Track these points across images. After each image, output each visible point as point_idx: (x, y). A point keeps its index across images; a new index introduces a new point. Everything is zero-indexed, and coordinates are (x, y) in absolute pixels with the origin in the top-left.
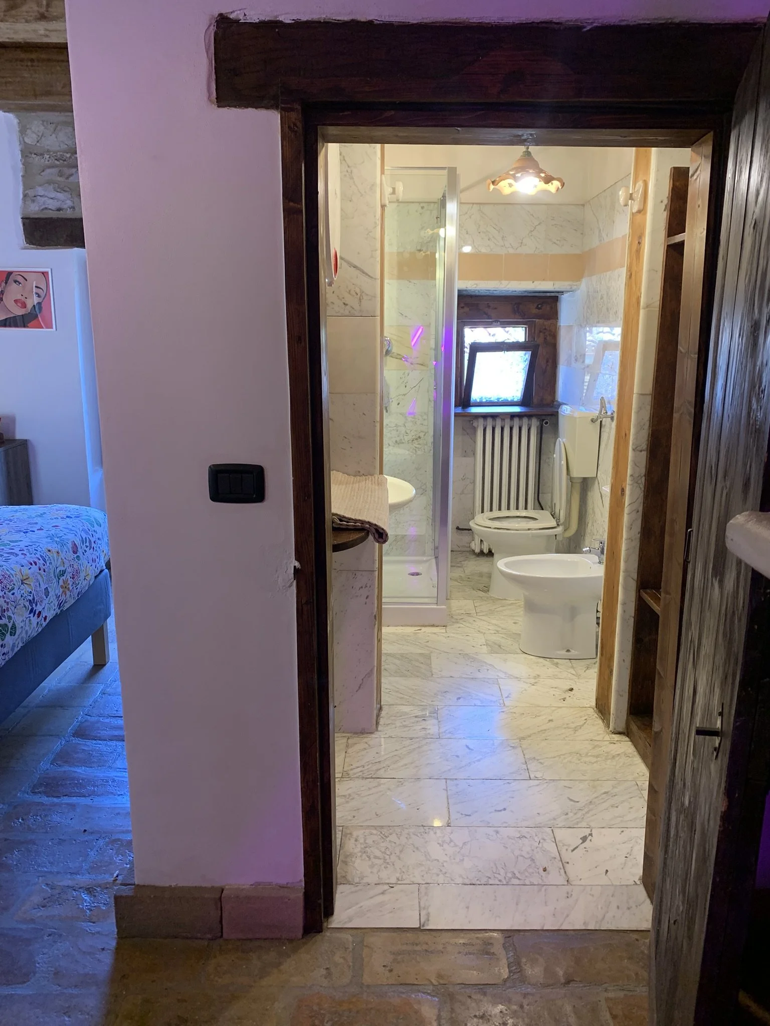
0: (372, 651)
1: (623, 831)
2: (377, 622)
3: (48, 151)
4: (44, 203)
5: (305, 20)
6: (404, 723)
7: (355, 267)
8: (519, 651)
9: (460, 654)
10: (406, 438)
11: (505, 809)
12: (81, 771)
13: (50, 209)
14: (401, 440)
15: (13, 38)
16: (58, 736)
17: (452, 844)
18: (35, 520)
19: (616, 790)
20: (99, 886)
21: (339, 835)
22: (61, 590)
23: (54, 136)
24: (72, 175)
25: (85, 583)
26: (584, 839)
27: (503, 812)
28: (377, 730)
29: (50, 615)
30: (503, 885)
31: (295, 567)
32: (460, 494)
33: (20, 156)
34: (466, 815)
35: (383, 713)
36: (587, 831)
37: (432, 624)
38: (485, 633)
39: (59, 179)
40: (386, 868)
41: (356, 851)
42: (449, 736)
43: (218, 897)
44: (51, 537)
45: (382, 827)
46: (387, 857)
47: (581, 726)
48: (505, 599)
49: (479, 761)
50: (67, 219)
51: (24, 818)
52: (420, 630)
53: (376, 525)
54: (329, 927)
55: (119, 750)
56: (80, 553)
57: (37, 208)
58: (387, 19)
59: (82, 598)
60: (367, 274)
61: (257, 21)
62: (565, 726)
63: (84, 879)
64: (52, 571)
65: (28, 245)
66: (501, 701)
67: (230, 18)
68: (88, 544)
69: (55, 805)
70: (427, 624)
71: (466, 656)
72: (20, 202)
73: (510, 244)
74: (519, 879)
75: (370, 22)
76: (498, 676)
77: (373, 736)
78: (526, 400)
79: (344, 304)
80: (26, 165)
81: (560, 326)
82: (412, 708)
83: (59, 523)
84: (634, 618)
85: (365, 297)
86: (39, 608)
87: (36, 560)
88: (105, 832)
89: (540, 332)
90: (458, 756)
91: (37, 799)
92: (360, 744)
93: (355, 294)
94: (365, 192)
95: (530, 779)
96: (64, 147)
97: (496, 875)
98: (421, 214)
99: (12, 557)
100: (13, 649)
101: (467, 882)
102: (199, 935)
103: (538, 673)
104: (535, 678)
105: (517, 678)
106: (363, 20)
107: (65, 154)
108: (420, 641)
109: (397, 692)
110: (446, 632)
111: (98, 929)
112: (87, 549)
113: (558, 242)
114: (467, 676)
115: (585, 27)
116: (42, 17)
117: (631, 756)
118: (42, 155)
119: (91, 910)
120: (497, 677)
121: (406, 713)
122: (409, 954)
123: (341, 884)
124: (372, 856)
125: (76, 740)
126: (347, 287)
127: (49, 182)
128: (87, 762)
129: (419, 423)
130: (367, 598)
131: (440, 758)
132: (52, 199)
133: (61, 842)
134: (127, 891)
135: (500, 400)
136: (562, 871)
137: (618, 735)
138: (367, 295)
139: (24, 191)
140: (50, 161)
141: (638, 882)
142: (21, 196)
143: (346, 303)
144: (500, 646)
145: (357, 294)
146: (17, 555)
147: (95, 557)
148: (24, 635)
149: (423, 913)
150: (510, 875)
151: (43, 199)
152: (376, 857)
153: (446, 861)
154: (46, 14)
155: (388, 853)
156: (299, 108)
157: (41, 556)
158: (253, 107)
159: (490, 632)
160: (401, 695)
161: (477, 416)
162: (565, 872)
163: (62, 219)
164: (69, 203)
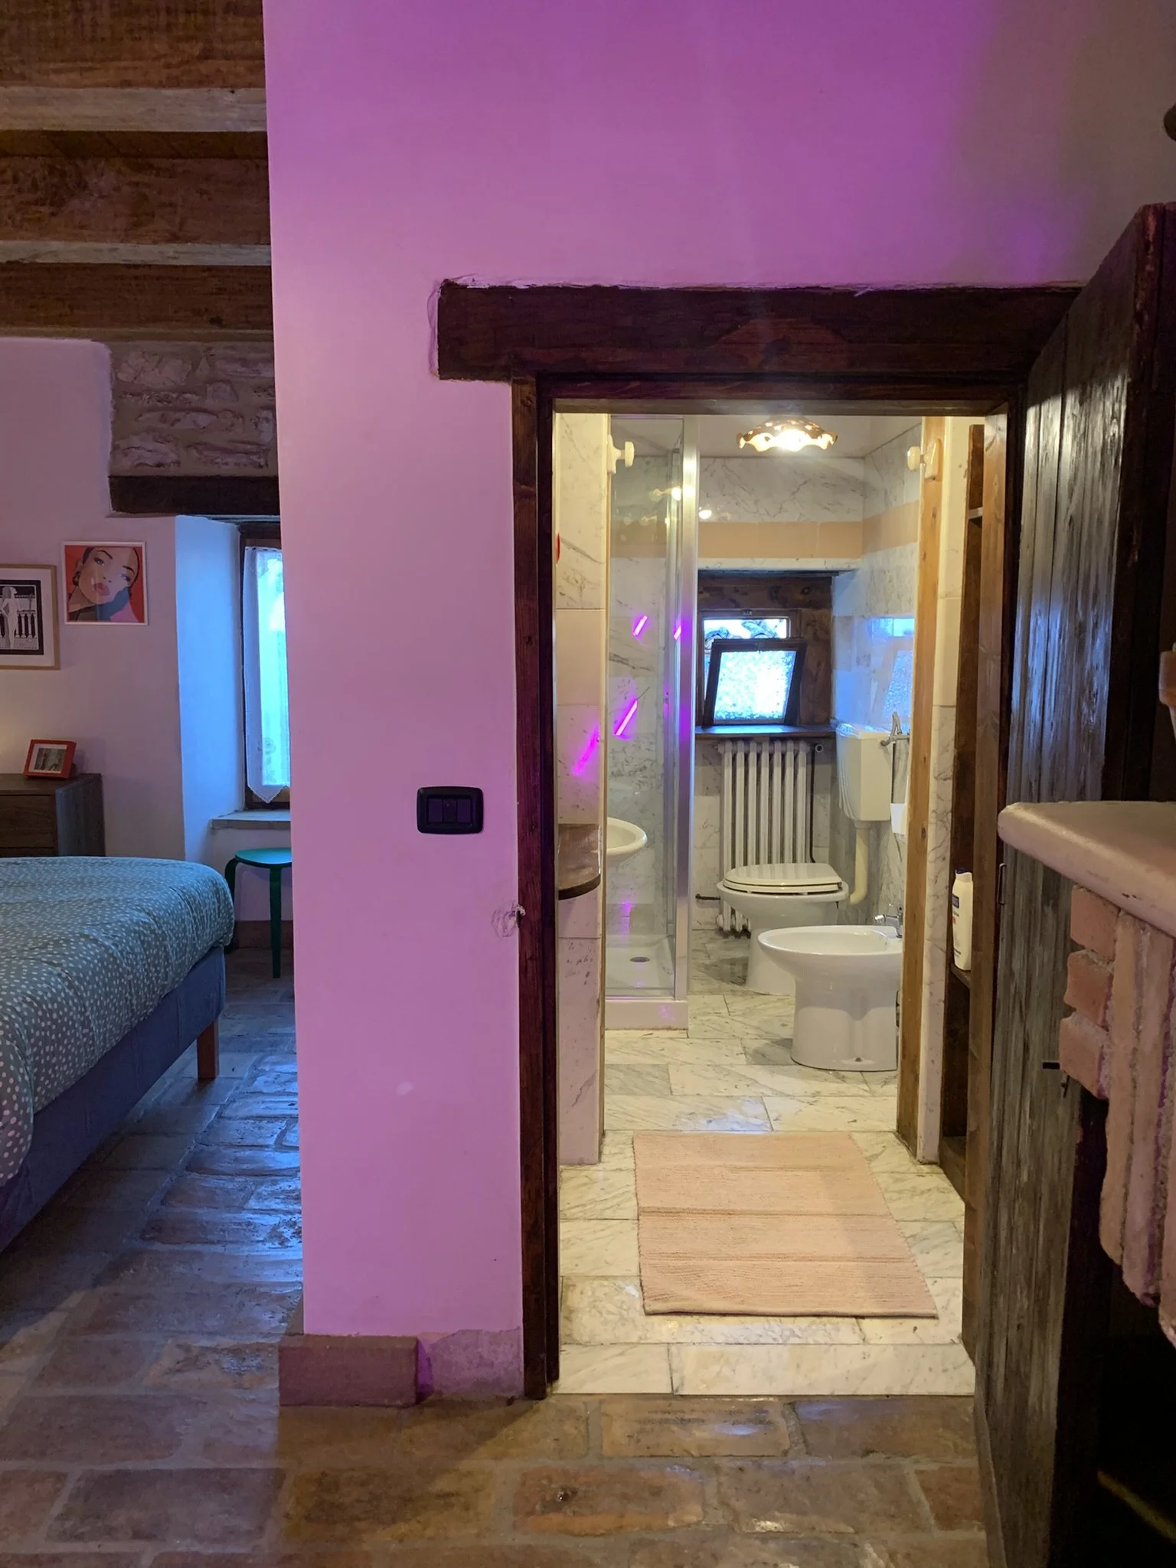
0: (594, 1052)
1: (936, 1282)
2: (599, 1013)
3: (149, 390)
4: (139, 457)
5: (541, 285)
7: (575, 548)
8: (791, 1062)
9: (709, 1065)
10: (627, 769)
12: (204, 1214)
13: (147, 465)
14: (619, 771)
15: (131, 261)
16: (163, 1170)
19: (925, 1233)
23: (157, 371)
24: (179, 420)
28: (600, 1161)
30: (778, 1344)
31: (518, 912)
32: (701, 848)
33: (111, 396)
35: (607, 1140)
37: (667, 1026)
38: (741, 1039)
39: (161, 426)
40: (623, 1325)
41: (581, 1305)
43: (414, 1350)
46: (625, 1313)
47: (878, 1155)
48: (769, 995)
50: (169, 478)
51: (137, 1268)
52: (651, 1034)
54: (554, 1392)
55: (251, 1187)
57: (130, 464)
58: (633, 285)
60: (588, 557)
61: (487, 286)
63: (226, 1342)
65: (115, 512)
66: (769, 1125)
67: (456, 284)
69: (176, 1253)
70: (660, 1027)
71: (716, 1068)
72: (108, 455)
73: (766, 510)
74: (799, 1337)
75: (615, 287)
76: (762, 1093)
77: (594, 1168)
78: (791, 716)
79: (561, 593)
80: (117, 408)
81: (834, 617)
84: (945, 1002)
85: (587, 585)
88: (245, 1285)
89: (808, 625)
91: (148, 1245)
92: (578, 1178)
93: (574, 582)
94: (588, 457)
96: (169, 384)
97: (770, 1333)
101: (731, 1340)
102: (386, 1402)
103: (818, 1090)
104: (814, 1096)
105: (789, 1095)
106: (607, 283)
107: (171, 394)
108: (651, 1049)
109: (625, 1113)
110: (688, 1037)
111: (252, 1397)
113: (830, 507)
114: (720, 1094)
115: (855, 292)
116: (174, 238)
117: (946, 1191)
118: (140, 395)
119: (240, 1375)
120: (761, 1095)
122: (660, 1423)
123: (565, 1343)
124: (604, 1312)
125: (191, 1175)
127: (150, 430)
128: (211, 1202)
129: (643, 747)
130: (587, 976)
132: (150, 451)
133: (191, 1296)
134: (292, 1343)
135: (755, 717)
136: (857, 1330)
137: (929, 1166)
138: (589, 582)
139: (114, 441)
140: (151, 403)
141: (957, 1341)
142: (110, 449)
143: (563, 592)
144: (763, 1055)
145: (577, 582)
149: (676, 1378)
150: (787, 1333)
151: (139, 452)
152: (609, 1313)
155: (625, 1307)
156: (534, 380)
158: (480, 379)
159: (750, 1036)
160: (629, 1118)
161: (723, 739)
162: (860, 1329)
163: (161, 477)
164: (173, 457)
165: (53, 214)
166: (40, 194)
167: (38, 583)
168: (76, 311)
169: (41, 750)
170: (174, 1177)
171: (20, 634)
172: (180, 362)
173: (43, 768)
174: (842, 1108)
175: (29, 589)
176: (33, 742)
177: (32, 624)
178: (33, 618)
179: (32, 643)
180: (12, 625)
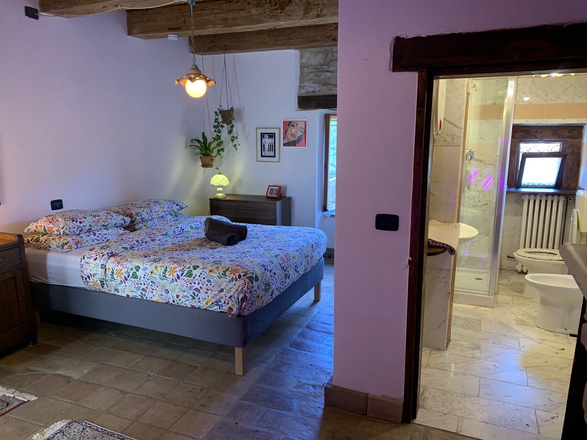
0: (447, 310)
2: (450, 296)
3: (312, 65)
4: (307, 89)
6: (461, 349)
7: (451, 123)
8: (535, 326)
9: (499, 322)
10: (479, 204)
11: (510, 396)
12: (309, 342)
13: (310, 92)
14: (476, 205)
16: (299, 326)
17: (478, 405)
18: (297, 233)
20: (317, 386)
21: (421, 390)
22: (306, 263)
23: (314, 58)
24: (321, 76)
25: (315, 262)
26: (553, 418)
27: (509, 397)
28: (447, 350)
29: (302, 273)
31: (409, 259)
32: (512, 237)
33: (299, 69)
34: (488, 394)
35: (451, 343)
36: (556, 415)
37: (485, 305)
38: (515, 314)
39: (315, 78)
40: (443, 406)
41: (429, 397)
42: (486, 359)
43: (366, 397)
44: (304, 240)
45: (444, 390)
46: (444, 403)
47: (564, 368)
48: (533, 299)
49: (500, 373)
50: (316, 96)
51: (288, 355)
53: (450, 246)
54: (413, 422)
55: (325, 337)
56: (314, 249)
57: (304, 92)
58: (468, 31)
59: (313, 268)
60: (457, 127)
61: (411, 37)
62: (555, 366)
63: (311, 382)
64: (304, 255)
65: (299, 109)
66: (519, 348)
67: (400, 38)
68: (317, 245)
69: (300, 353)
70: (482, 305)
71: (502, 324)
72: (298, 89)
73: (551, 98)
74: (512, 426)
75: (460, 33)
76: (519, 336)
77: (444, 352)
78: (558, 185)
79: (445, 140)
80: (302, 72)
81: (583, 143)
82: (466, 343)
83: (306, 235)
85: (455, 137)
86: (298, 270)
87: (299, 249)
88: (319, 367)
89: (570, 146)
90: (488, 369)
91: (292, 349)
92: (437, 354)
93: (450, 136)
94: (459, 88)
95: (528, 386)
96: (318, 63)
97: (500, 422)
98: (496, 85)
99: (290, 247)
100: (288, 285)
101: (484, 421)
102: (357, 412)
103: (544, 338)
104: (542, 340)
105: (531, 339)
106: (457, 33)
107: (318, 66)
108: (476, 313)
109: (459, 335)
110: (493, 311)
111: (317, 400)
112: (317, 247)
113: (582, 96)
114: (501, 334)
115: (564, 25)
116: (318, 16)
118: (309, 67)
119: (314, 393)
121: (463, 345)
123: (421, 408)
124: (437, 401)
125: (307, 330)
126: (447, 133)
127: (310, 80)
128: (312, 339)
129: (487, 196)
130: (446, 283)
131: (479, 368)
132: (311, 87)
133: (302, 367)
134: (329, 386)
135: (541, 185)
136: (537, 429)
138: (456, 136)
139: (300, 84)
140: (312, 70)
142: (298, 87)
145: (451, 136)
146: (291, 247)
147: (319, 251)
148: (292, 280)
149: (459, 428)
150: (507, 423)
151: (307, 87)
152: (439, 401)
153: (474, 411)
154: (320, 15)
155: (445, 401)
156: (426, 70)
157: (300, 248)
158: (407, 71)
159: (519, 314)
160: (461, 337)
161: (525, 194)
162: (538, 429)
163: (314, 96)
164: (318, 88)
165: (281, 13)
166: (277, 6)
167: (274, 134)
168: (290, 41)
169: (271, 189)
170: (302, 330)
171: (269, 151)
172: (322, 54)
173: (271, 194)
174: (554, 347)
175: (272, 136)
176: (269, 186)
177: (273, 147)
178: (273, 145)
179: (272, 154)
180: (267, 148)
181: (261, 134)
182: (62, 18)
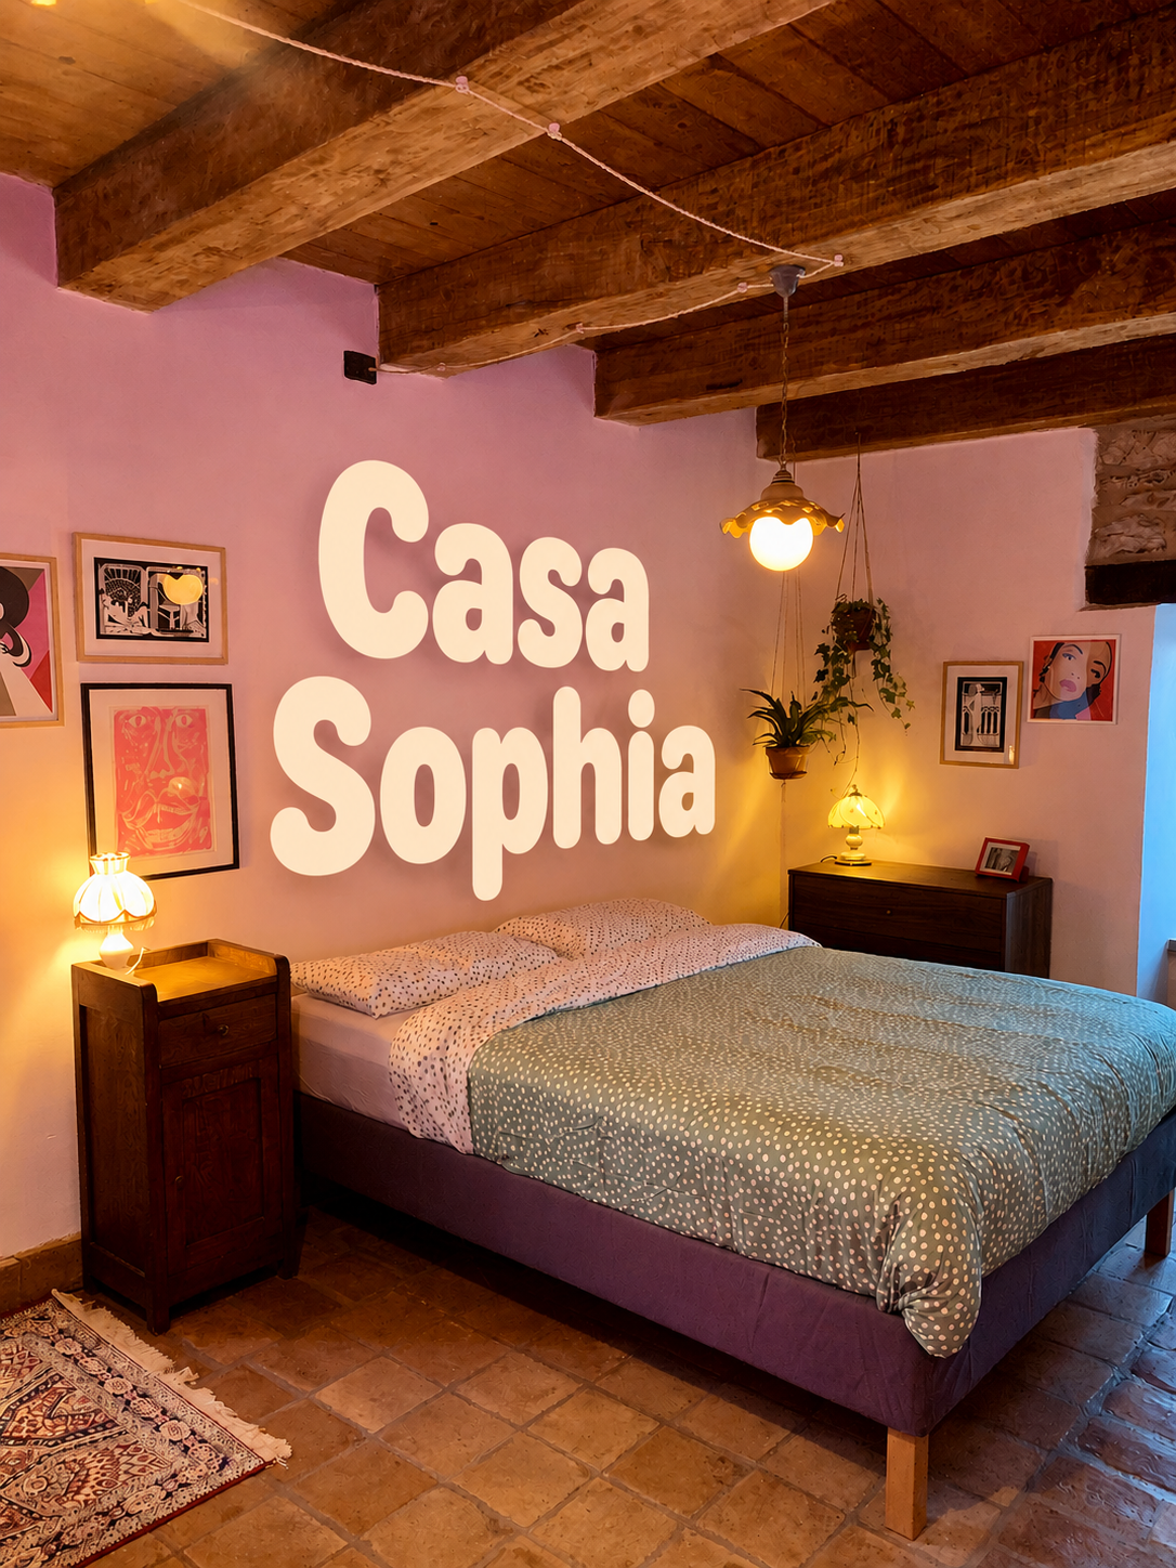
3: (1138, 471)
4: (1121, 544)
13: (1128, 552)
16: (1106, 1361)
23: (1148, 449)
24: (1167, 500)
33: (1095, 482)
39: (1147, 508)
50: (1153, 564)
57: (1110, 553)
65: (1089, 604)
72: (1087, 546)
80: (1101, 494)
107: (1163, 472)
118: (1128, 477)
127: (1133, 514)
132: (1133, 537)
139: (1094, 530)
140: (1138, 484)
142: (1089, 537)
151: (1121, 539)
163: (1145, 564)
164: (1157, 541)
167: (1004, 680)
169: (994, 849)
170: (1118, 1377)
171: (983, 731)
173: (994, 868)
175: (996, 686)
177: (995, 721)
178: (996, 715)
179: (995, 740)
180: (976, 721)
181: (961, 680)
182: (432, 378)
